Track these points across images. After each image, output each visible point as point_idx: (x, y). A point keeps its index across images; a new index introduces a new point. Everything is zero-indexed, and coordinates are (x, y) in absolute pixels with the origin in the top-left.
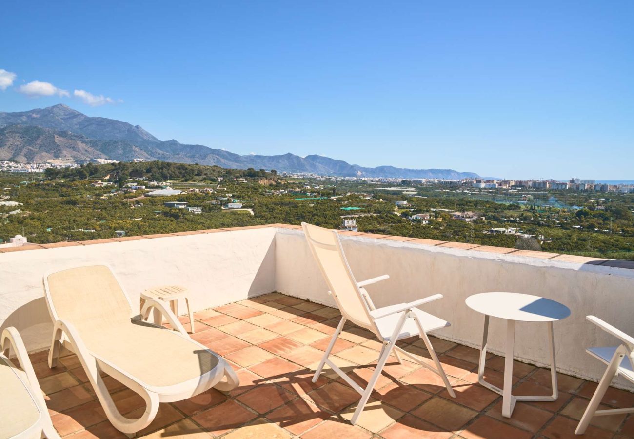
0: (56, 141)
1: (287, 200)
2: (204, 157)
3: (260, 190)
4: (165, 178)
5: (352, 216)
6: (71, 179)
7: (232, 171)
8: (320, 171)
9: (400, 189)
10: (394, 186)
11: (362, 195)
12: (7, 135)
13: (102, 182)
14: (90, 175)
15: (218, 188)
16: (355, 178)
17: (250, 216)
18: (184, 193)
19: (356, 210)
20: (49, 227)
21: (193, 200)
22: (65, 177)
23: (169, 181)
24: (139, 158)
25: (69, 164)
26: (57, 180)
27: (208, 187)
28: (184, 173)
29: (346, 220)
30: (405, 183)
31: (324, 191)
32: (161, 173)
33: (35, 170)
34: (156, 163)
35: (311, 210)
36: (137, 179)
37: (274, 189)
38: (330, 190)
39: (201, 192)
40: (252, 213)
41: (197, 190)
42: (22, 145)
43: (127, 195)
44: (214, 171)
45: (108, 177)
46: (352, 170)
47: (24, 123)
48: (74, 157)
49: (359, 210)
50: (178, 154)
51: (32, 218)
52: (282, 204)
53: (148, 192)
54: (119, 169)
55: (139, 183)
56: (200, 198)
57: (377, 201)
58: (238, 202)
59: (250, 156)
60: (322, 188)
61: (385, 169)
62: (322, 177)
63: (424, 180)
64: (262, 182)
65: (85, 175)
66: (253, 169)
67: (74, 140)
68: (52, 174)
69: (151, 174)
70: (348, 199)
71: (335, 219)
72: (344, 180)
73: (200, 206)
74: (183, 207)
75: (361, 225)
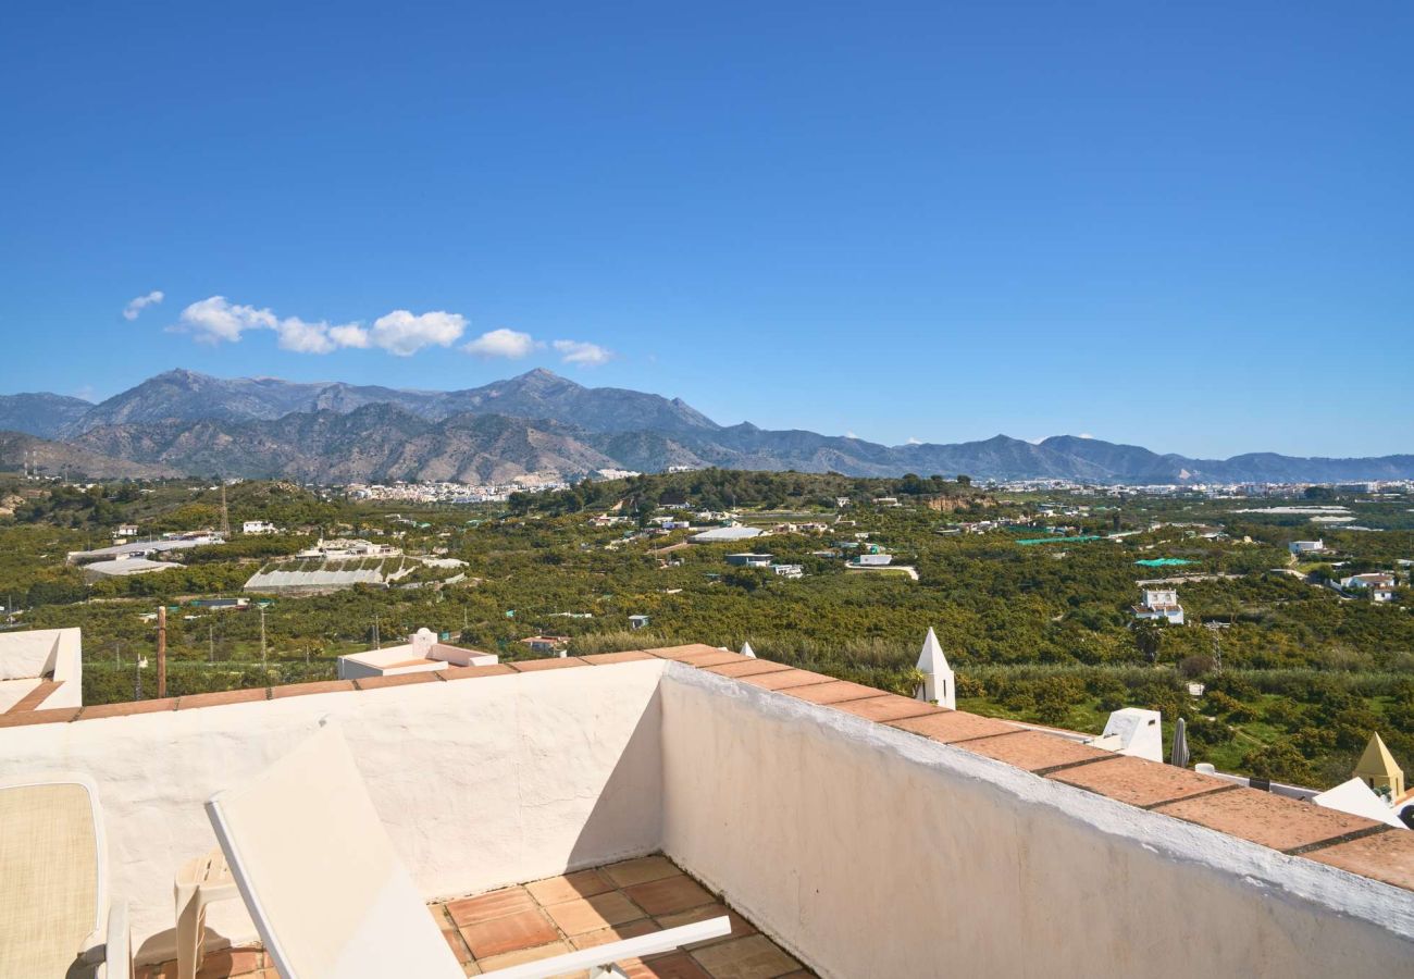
0: (530, 439)
1: (997, 544)
2: (809, 455)
3: (933, 523)
4: (728, 504)
5: (1168, 581)
6: (554, 512)
7: (867, 482)
8: (1080, 473)
9: (1303, 511)
10: (1284, 504)
11: (1192, 528)
12: (448, 433)
13: (608, 515)
14: (588, 502)
15: (838, 521)
16: (1173, 487)
17: (910, 583)
18: (765, 534)
19: (1178, 567)
20: (510, 608)
21: (785, 548)
22: (542, 508)
23: (735, 510)
24: (680, 464)
25: (551, 484)
26: (529, 516)
27: (815, 519)
28: (765, 493)
29: (1149, 592)
30: (1314, 496)
31: (1091, 522)
32: (721, 493)
33: (493, 498)
34: (710, 473)
35: (1058, 566)
36: (674, 507)
37: (966, 521)
38: (1107, 517)
39: (802, 531)
40: (915, 576)
41: (793, 527)
42: (473, 451)
43: (654, 541)
44: (828, 483)
45: (619, 506)
46: (1166, 466)
47: (476, 408)
48: (561, 469)
49: (1184, 567)
50: (755, 452)
51: (483, 590)
52: (985, 554)
53: (694, 533)
54: (639, 488)
55: (677, 516)
56: (798, 545)
57: (1237, 541)
58: (882, 552)
59: (910, 448)
60: (1086, 515)
61: (1256, 460)
62: (1086, 488)
63: (1372, 486)
64: (935, 506)
65: (579, 503)
66: (915, 476)
67: (560, 435)
68: (520, 503)
69: (700, 495)
70: (1155, 538)
71: (1122, 588)
72: (1142, 494)
73: (799, 562)
74: (763, 564)
75: (1192, 603)
